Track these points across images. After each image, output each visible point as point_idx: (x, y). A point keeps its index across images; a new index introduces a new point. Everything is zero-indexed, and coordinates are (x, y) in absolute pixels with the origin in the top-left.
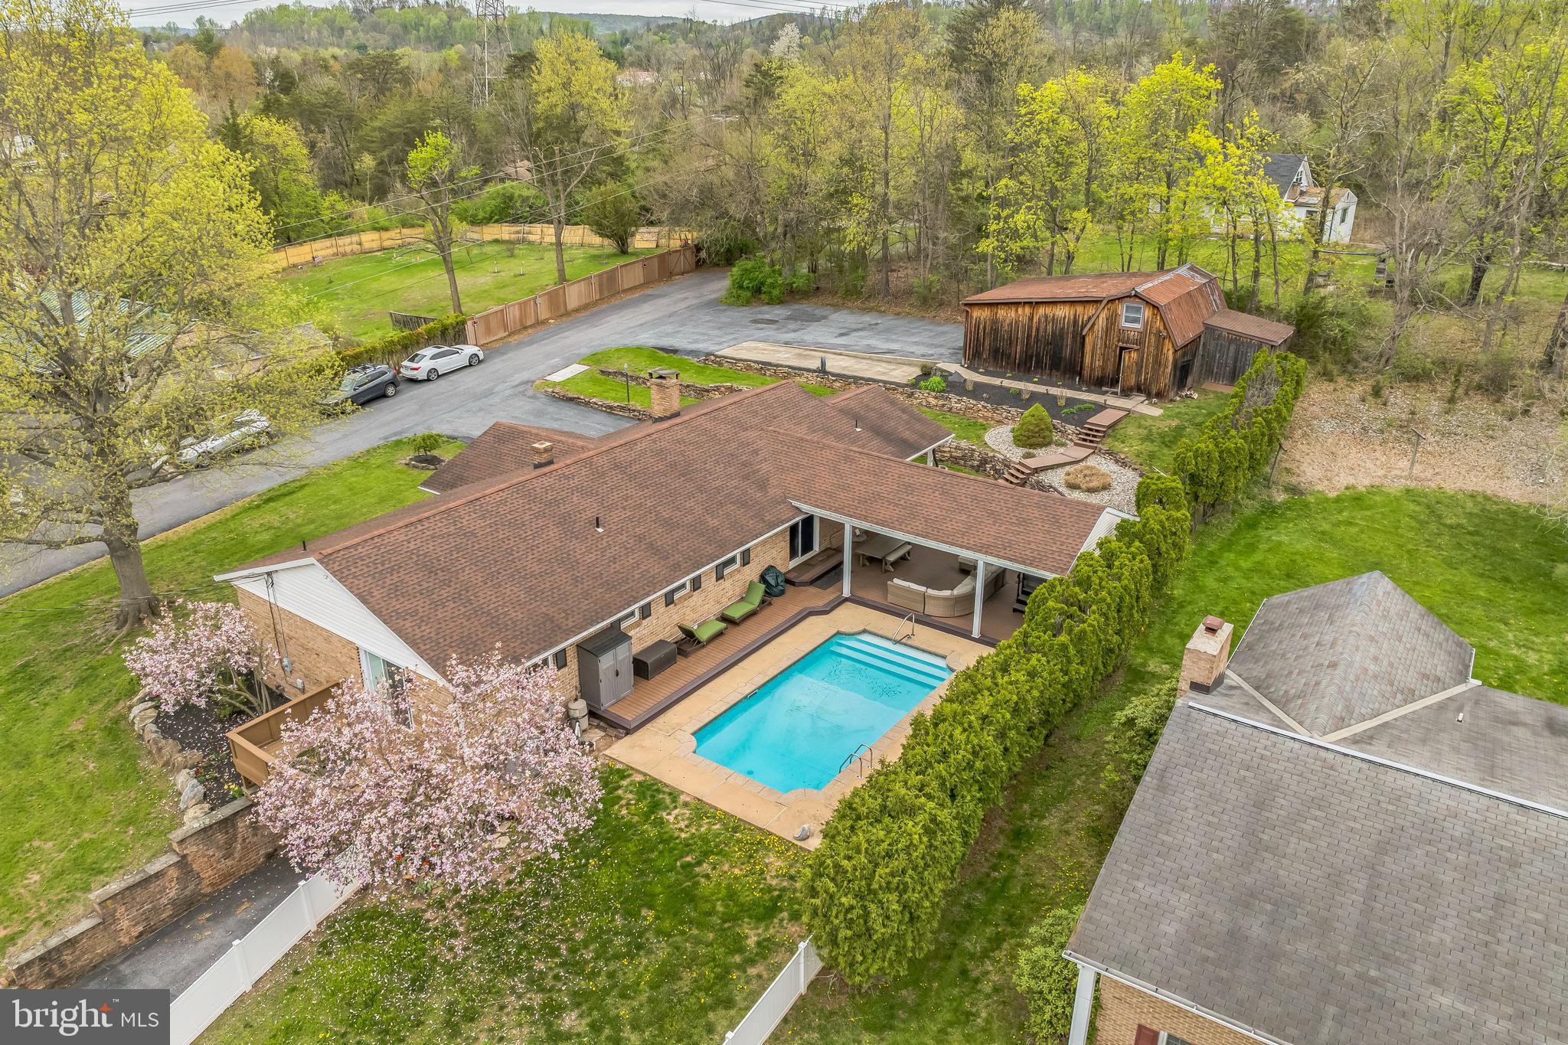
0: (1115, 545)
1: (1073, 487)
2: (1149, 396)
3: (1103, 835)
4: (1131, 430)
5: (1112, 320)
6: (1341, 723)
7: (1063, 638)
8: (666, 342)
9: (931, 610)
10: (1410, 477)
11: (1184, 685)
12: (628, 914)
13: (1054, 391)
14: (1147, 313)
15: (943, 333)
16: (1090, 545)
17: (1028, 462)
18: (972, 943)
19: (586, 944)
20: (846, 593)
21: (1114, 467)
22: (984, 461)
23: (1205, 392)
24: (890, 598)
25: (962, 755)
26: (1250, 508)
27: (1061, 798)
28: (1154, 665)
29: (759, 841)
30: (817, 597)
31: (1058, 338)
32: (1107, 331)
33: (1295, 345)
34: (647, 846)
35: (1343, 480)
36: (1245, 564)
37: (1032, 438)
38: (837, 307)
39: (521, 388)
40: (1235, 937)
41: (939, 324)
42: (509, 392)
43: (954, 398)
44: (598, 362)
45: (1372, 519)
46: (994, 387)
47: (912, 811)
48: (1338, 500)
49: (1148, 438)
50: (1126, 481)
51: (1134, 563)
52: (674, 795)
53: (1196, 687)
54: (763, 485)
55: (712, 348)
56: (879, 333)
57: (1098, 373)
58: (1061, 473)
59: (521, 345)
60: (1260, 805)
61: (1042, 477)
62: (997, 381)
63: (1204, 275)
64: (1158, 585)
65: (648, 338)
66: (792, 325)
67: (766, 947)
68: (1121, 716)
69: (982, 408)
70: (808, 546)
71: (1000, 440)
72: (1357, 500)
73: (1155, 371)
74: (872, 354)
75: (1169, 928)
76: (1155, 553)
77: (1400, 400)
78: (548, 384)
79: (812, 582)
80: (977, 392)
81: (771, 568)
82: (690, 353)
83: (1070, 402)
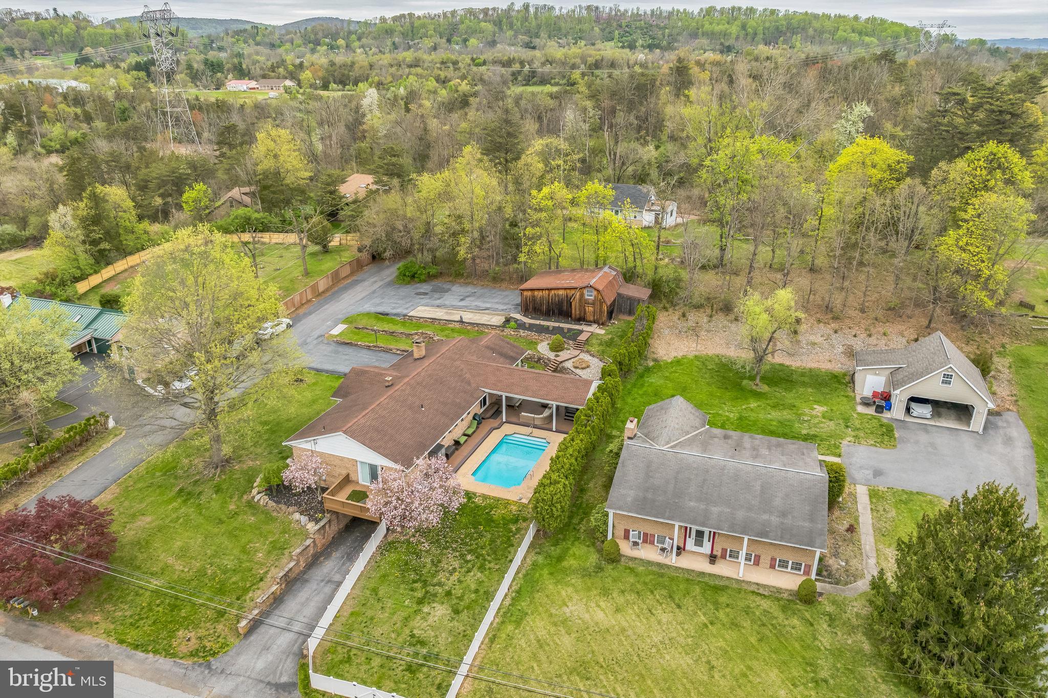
0: (598, 394)
1: (576, 368)
2: (599, 324)
3: (608, 486)
4: (594, 341)
5: (582, 295)
6: (668, 443)
7: (588, 428)
8: (381, 309)
9: (537, 423)
10: (696, 351)
11: (626, 438)
12: (474, 528)
13: (562, 325)
14: (595, 293)
15: (507, 296)
16: (590, 395)
17: (558, 359)
18: (575, 521)
19: (465, 538)
20: (504, 420)
21: (590, 358)
22: (539, 359)
23: (619, 320)
24: (521, 420)
25: (567, 466)
26: (641, 369)
27: (592, 478)
28: (615, 433)
29: (507, 503)
30: (494, 423)
31: (560, 303)
32: (580, 300)
33: (653, 297)
34: (472, 510)
35: (674, 354)
36: (640, 392)
37: (557, 348)
38: (453, 283)
39: (320, 339)
40: (645, 498)
41: (503, 291)
42: (315, 342)
43: (521, 331)
44: (351, 323)
45: (683, 369)
46: (537, 325)
47: (559, 482)
48: (671, 363)
49: (601, 344)
50: (596, 365)
51: (605, 400)
52: (475, 494)
53: (629, 438)
54: (469, 383)
55: (405, 312)
56: (478, 298)
57: (578, 316)
58: (571, 361)
59: (306, 315)
60: (648, 467)
61: (564, 364)
62: (538, 322)
63: (615, 270)
64: (613, 404)
65: (369, 307)
66: (436, 295)
67: (518, 530)
68: (608, 450)
69: (534, 335)
70: (485, 404)
71: (543, 348)
72: (678, 362)
73: (600, 315)
74: (479, 309)
75: (629, 499)
76: (611, 395)
77: (693, 317)
78: (332, 336)
79: (490, 418)
80: (531, 328)
81: (476, 414)
82: (395, 315)
83: (569, 330)
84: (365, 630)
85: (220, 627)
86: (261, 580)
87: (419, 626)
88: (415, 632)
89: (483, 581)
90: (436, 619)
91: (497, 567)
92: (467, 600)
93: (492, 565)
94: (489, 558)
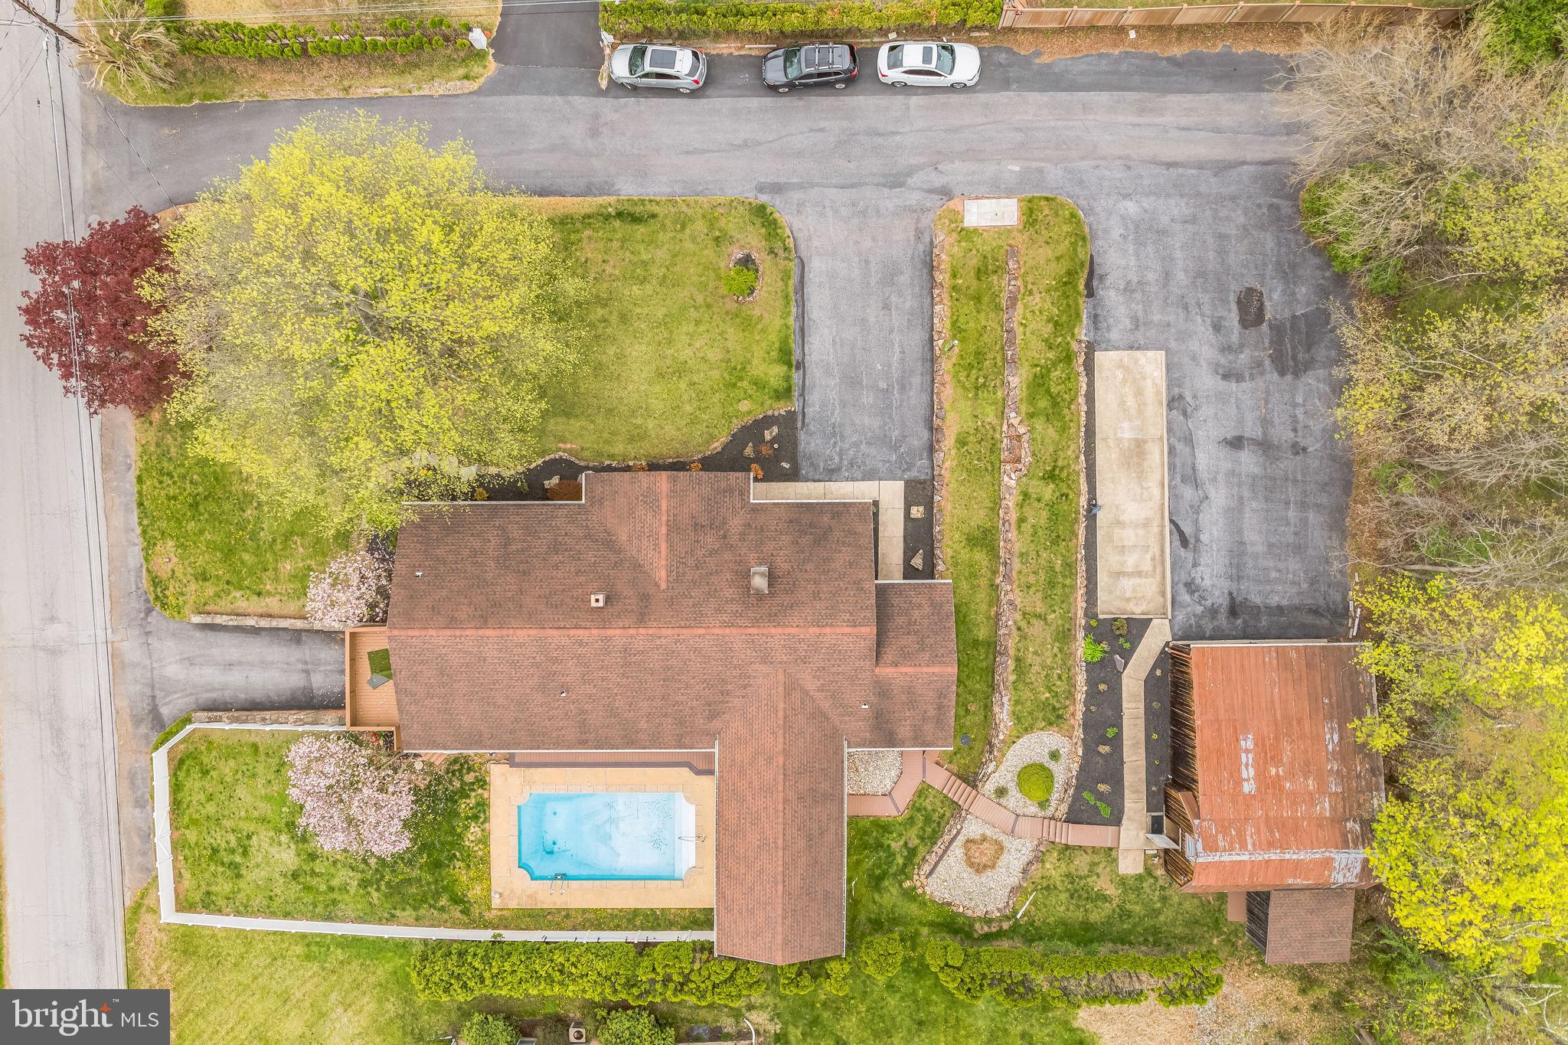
29: (484, 877)
34: (451, 832)
39: (931, 201)
42: (916, 197)
84: (240, 775)
85: (193, 586)
86: (259, 594)
87: (262, 839)
88: (254, 838)
89: (348, 892)
90: (277, 856)
91: (376, 901)
92: (314, 882)
93: (375, 895)
94: (383, 887)
